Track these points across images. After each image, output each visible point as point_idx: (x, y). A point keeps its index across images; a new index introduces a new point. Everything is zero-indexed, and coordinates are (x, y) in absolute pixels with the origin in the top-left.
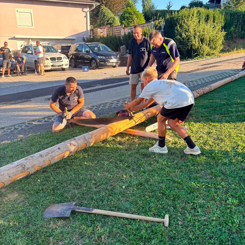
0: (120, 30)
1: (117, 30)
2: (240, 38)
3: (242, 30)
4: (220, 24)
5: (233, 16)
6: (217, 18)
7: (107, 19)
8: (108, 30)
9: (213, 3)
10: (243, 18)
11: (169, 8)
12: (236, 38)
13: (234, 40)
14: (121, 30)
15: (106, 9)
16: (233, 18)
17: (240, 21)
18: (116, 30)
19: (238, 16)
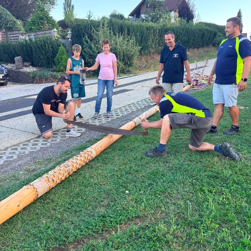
0: (17, 36)
1: (14, 37)
2: (158, 54)
3: (159, 46)
4: (134, 37)
5: (149, 30)
6: (132, 30)
7: (5, 22)
8: (3, 35)
9: (134, 16)
10: (159, 32)
11: (90, 18)
12: (154, 53)
13: (152, 55)
14: (19, 36)
15: (3, 10)
16: (149, 32)
17: (157, 36)
18: (13, 35)
19: (154, 30)
